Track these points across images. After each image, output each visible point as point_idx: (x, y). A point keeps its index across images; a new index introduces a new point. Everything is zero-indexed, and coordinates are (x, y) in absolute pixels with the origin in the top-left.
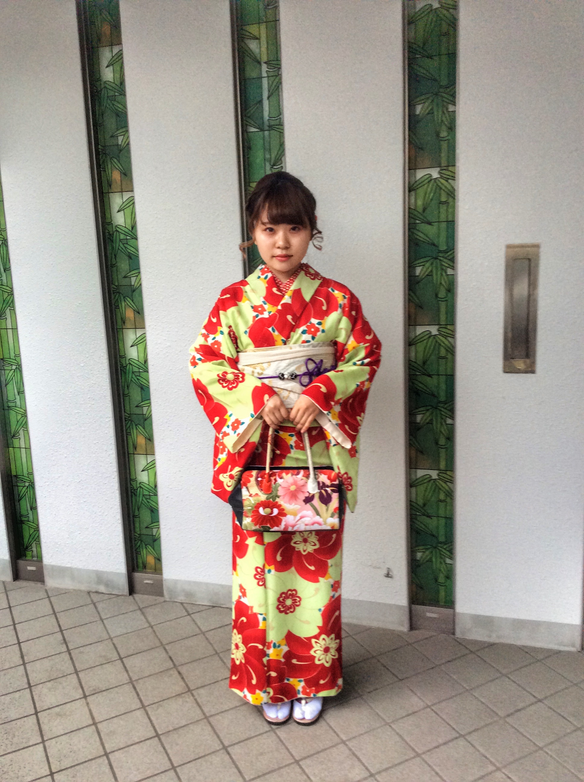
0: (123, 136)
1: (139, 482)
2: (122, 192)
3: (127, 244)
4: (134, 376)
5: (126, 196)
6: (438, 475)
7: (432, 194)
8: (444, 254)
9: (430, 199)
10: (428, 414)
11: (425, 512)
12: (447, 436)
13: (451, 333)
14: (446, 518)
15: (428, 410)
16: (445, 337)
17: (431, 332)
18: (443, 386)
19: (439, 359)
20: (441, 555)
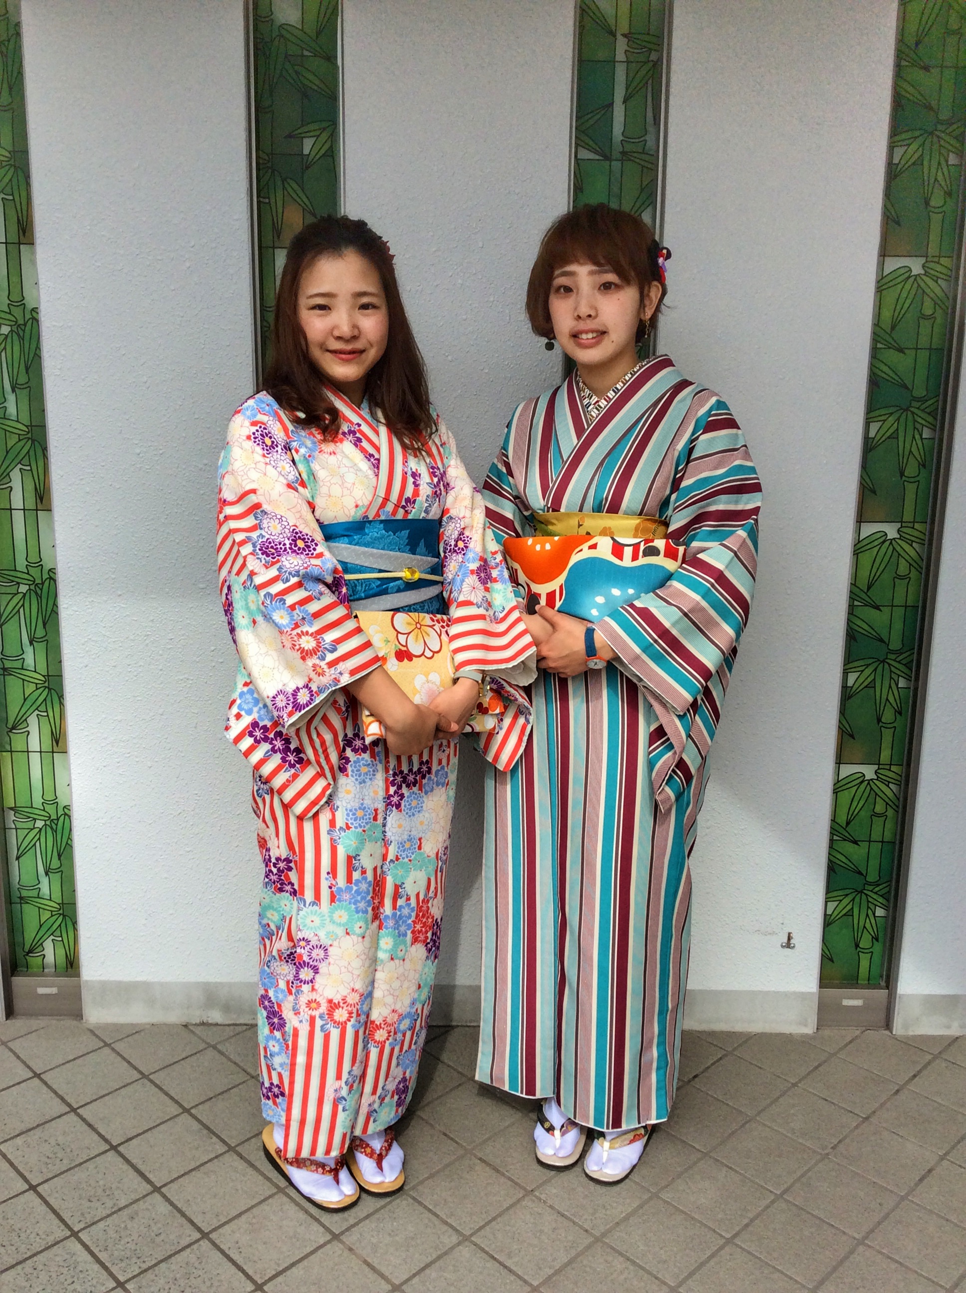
0: (315, 138)
6: (876, 772)
7: (908, 301)
8: (920, 403)
9: (903, 312)
10: (868, 672)
11: (847, 834)
12: (896, 708)
13: (922, 536)
14: (882, 842)
15: (870, 664)
16: (910, 542)
17: (886, 534)
18: (898, 626)
19: (896, 579)
20: (870, 904)
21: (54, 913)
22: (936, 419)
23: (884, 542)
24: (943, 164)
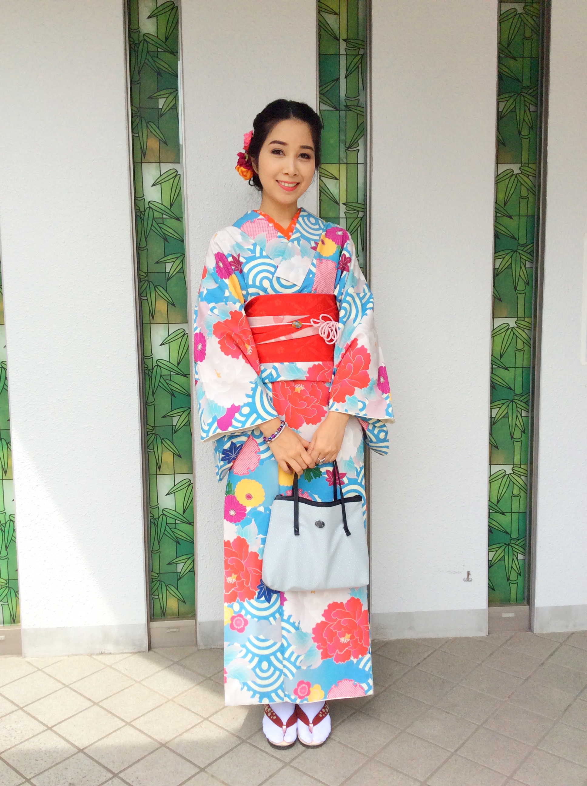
0: (165, 99)
1: (161, 509)
2: (160, 163)
3: (163, 224)
4: (162, 380)
5: (165, 167)
6: (512, 469)
7: (513, 189)
8: (523, 247)
9: (510, 195)
10: (504, 407)
11: (498, 509)
12: (522, 429)
13: (529, 325)
14: (519, 512)
15: (504, 404)
16: (523, 329)
17: (509, 325)
18: (519, 379)
19: (516, 351)
20: (514, 552)
21: (2, 587)
22: (533, 257)
23: (508, 329)
24: (527, 111)
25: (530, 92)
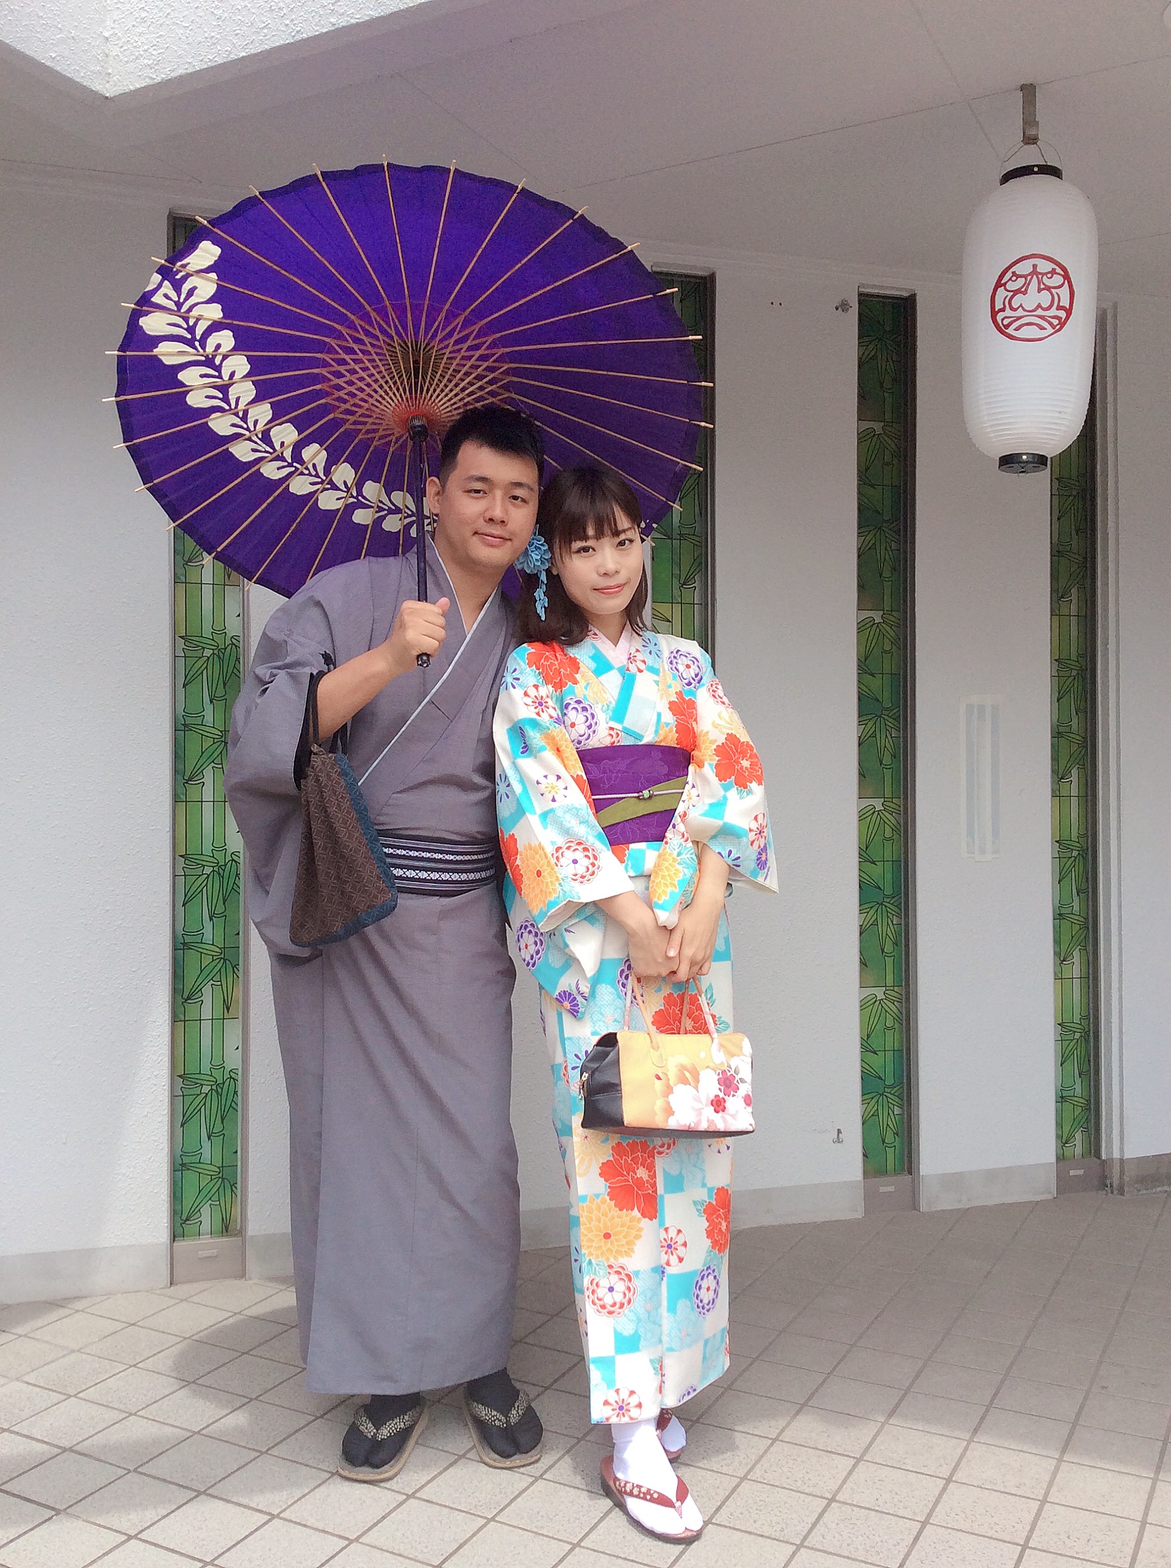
6: (884, 993)
7: (874, 641)
8: (888, 712)
9: (872, 646)
10: (872, 912)
11: (871, 1048)
12: (894, 941)
13: (897, 808)
14: (894, 1050)
15: (872, 907)
16: (892, 813)
17: (876, 807)
18: (889, 876)
19: (884, 840)
20: (889, 1104)
21: (213, 1177)
22: (900, 723)
23: (874, 812)
24: (889, 549)
25: (892, 526)
